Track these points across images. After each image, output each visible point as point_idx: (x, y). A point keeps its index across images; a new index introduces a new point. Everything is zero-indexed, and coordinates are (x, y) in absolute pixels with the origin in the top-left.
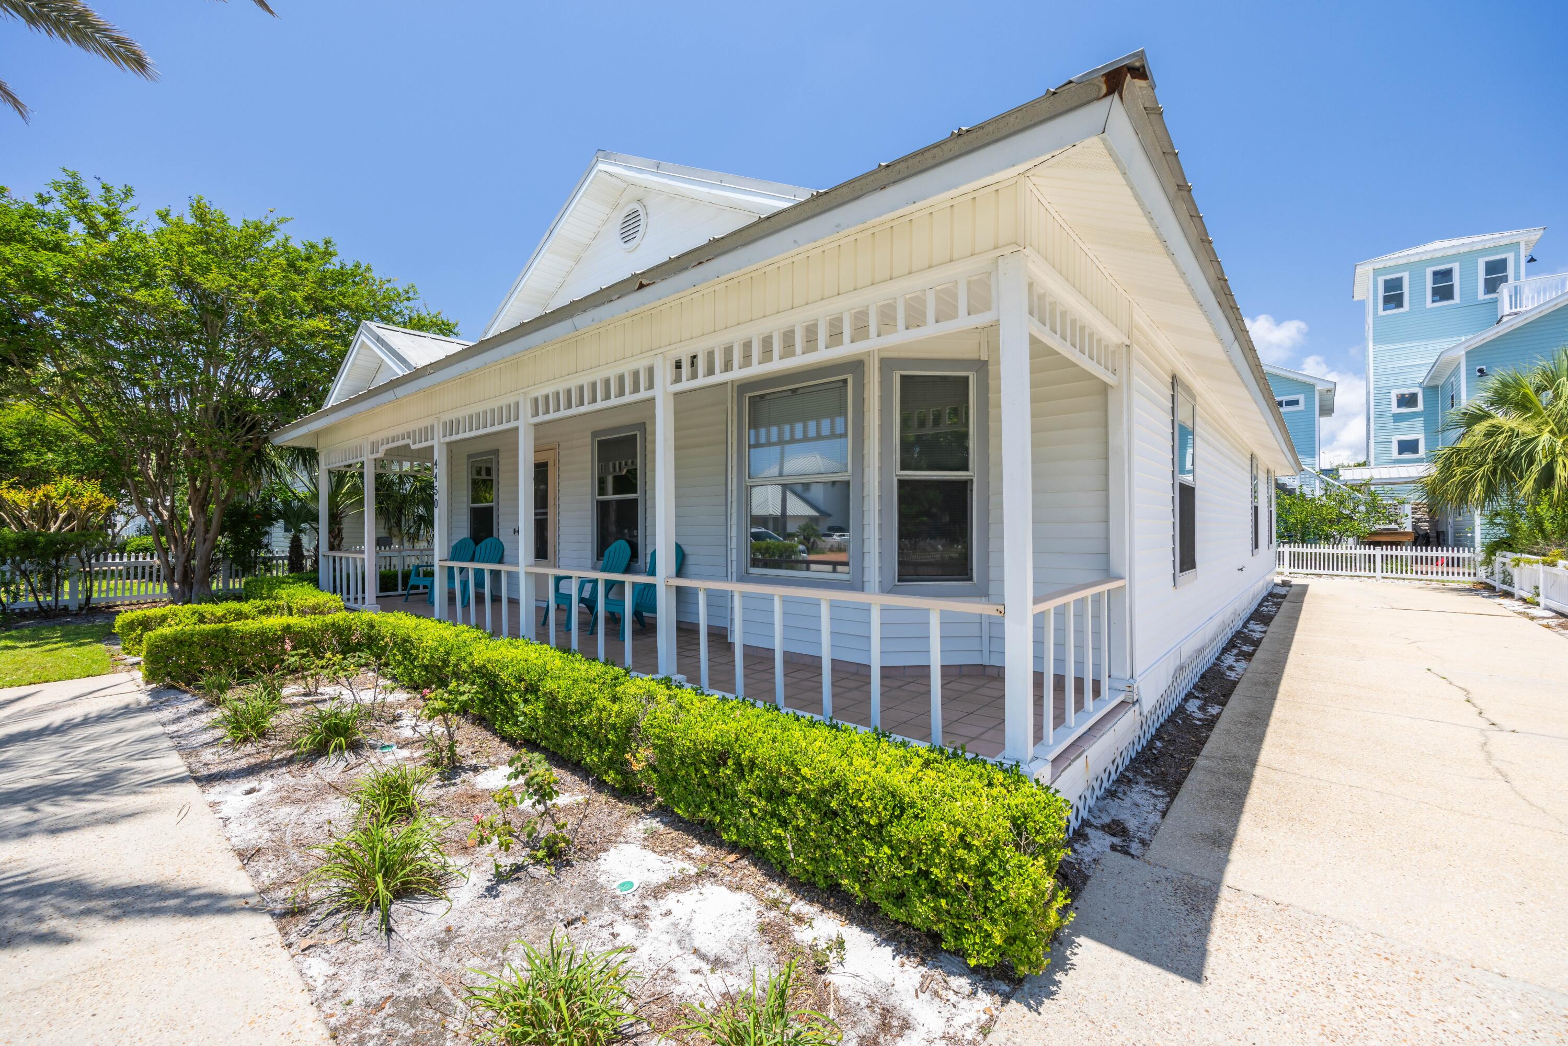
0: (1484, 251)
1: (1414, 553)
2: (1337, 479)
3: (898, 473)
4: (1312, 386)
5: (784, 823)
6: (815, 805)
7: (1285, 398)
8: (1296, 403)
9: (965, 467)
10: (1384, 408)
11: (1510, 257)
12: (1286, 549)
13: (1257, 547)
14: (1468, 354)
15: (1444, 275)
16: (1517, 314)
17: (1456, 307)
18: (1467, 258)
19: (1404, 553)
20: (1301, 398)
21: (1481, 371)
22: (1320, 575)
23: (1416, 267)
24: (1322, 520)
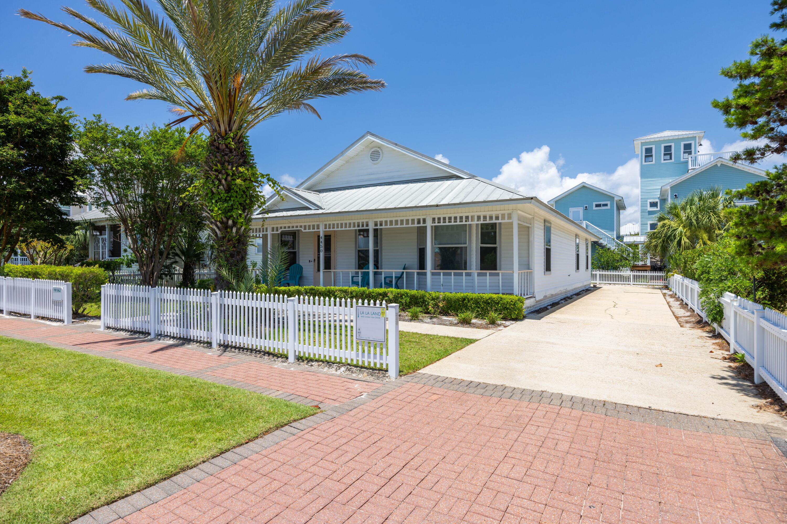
0: (683, 139)
1: (651, 274)
2: (622, 241)
3: (480, 245)
4: (613, 198)
5: (479, 308)
6: (485, 303)
7: (602, 203)
8: (606, 205)
9: (496, 244)
10: (645, 208)
11: (693, 142)
12: (598, 273)
13: (578, 268)
14: (671, 188)
15: (668, 148)
16: (694, 169)
17: (672, 163)
18: (677, 141)
19: (648, 274)
20: (609, 203)
21: (676, 195)
22: (610, 284)
23: (657, 143)
24: (614, 260)
